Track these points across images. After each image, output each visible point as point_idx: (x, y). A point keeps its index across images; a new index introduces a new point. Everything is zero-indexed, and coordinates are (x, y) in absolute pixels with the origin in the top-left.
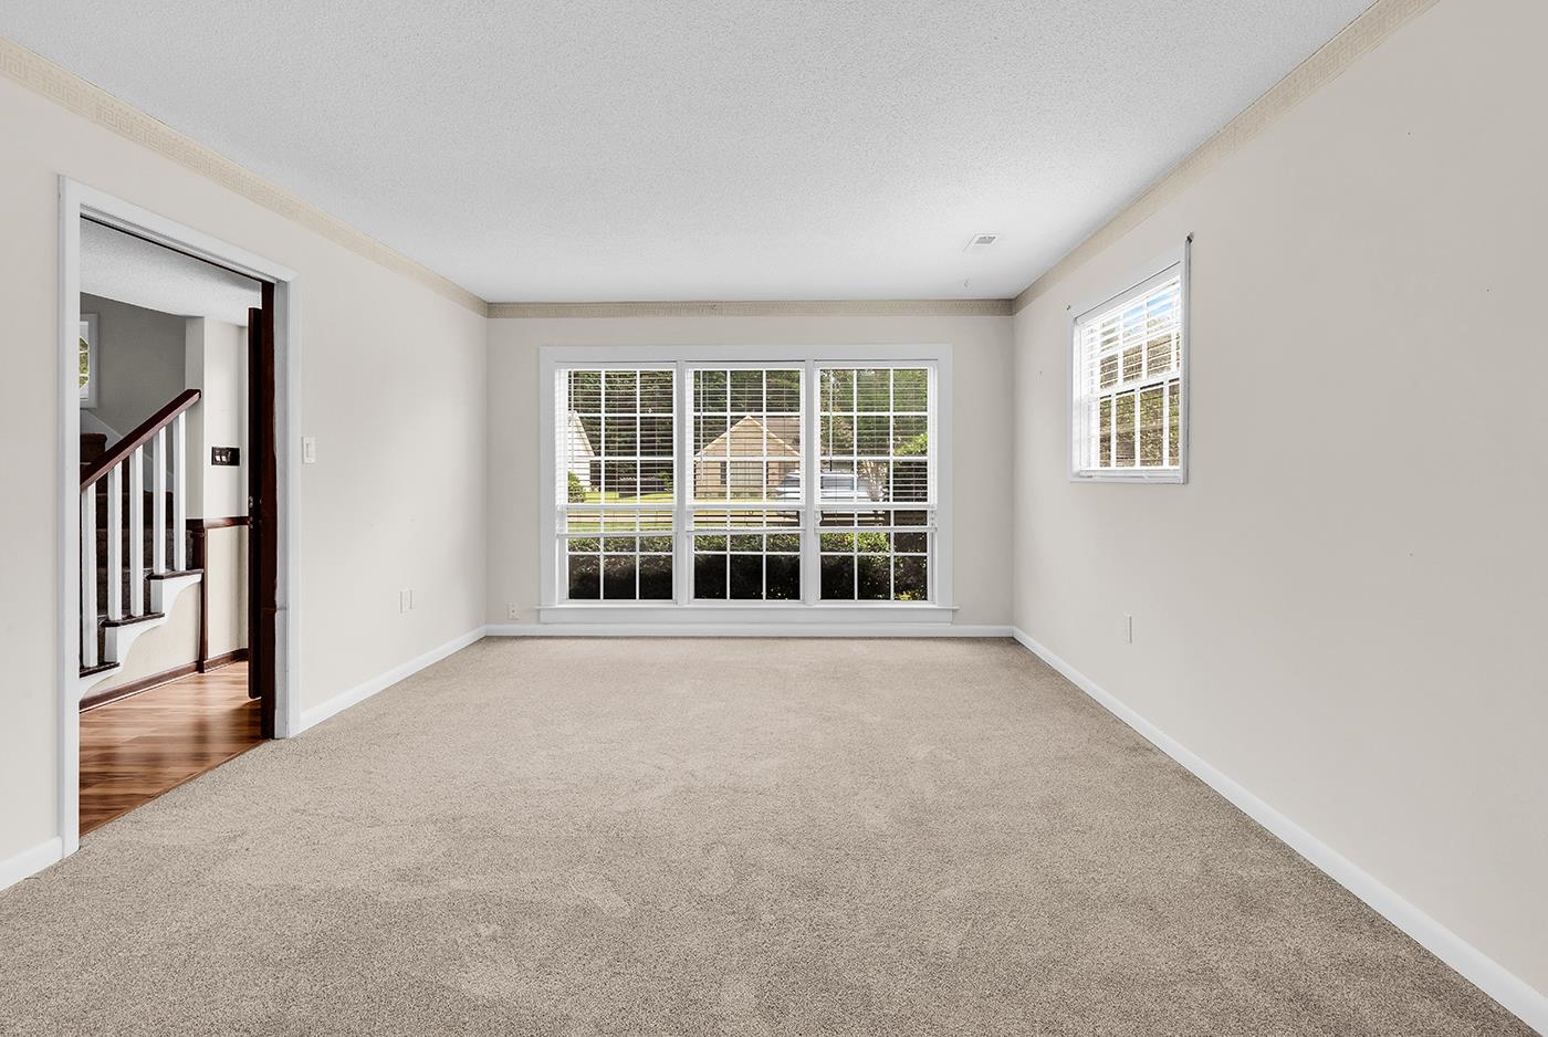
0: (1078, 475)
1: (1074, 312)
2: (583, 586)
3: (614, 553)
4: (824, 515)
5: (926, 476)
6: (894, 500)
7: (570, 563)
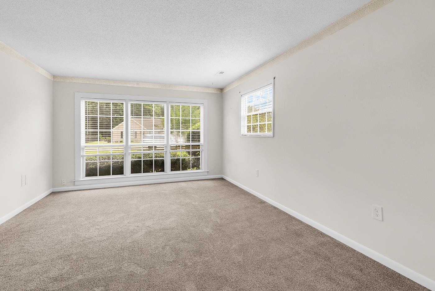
0: (242, 135)
1: (241, 94)
2: (91, 172)
3: (102, 161)
4: (171, 147)
5: (200, 135)
6: (192, 142)
7: (86, 165)
